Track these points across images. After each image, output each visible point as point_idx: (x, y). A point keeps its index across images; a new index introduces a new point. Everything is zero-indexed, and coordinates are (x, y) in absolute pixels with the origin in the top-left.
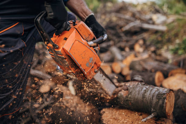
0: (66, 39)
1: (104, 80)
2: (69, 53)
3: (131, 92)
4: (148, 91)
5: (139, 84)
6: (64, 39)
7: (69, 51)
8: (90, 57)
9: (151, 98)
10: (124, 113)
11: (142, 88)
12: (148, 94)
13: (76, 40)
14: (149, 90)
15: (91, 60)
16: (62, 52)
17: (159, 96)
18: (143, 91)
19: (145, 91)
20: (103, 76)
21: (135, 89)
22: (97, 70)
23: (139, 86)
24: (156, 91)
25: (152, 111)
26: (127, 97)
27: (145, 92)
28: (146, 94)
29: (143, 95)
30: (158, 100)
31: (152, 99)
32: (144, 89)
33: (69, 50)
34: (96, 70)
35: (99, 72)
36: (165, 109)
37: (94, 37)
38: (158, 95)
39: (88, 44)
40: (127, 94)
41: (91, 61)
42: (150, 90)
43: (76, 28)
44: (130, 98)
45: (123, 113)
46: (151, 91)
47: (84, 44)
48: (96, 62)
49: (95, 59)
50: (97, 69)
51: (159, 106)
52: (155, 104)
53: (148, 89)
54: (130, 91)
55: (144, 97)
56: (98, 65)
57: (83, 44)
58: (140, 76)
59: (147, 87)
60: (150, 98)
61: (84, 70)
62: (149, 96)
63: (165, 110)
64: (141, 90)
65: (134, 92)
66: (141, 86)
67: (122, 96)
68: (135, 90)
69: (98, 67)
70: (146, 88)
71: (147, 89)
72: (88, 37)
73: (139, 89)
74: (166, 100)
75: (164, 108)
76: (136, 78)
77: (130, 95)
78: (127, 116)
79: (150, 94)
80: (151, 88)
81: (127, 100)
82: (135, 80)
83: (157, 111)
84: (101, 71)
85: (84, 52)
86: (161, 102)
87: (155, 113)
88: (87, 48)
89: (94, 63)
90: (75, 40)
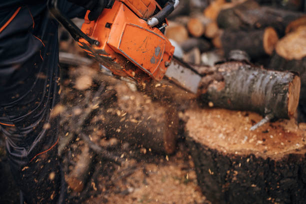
0: (109, 26)
1: (182, 72)
2: (119, 51)
3: (229, 85)
4: (257, 81)
5: (242, 69)
6: (106, 27)
7: (118, 48)
8: (155, 47)
9: (264, 92)
10: (220, 114)
11: (247, 76)
12: (257, 85)
13: (127, 25)
14: (259, 78)
15: (158, 50)
16: (107, 51)
17: (276, 89)
18: (248, 81)
19: (253, 81)
20: (179, 67)
21: (234, 78)
22: (169, 61)
23: (243, 73)
24: (271, 79)
25: (265, 112)
26: (223, 92)
27: (253, 83)
28: (254, 86)
29: (249, 88)
30: (275, 95)
31: (266, 94)
32: (251, 77)
33: (119, 45)
34: (167, 63)
35: (172, 63)
36: (287, 107)
37: (157, 6)
38: (274, 86)
39: (148, 25)
40: (224, 88)
41: (157, 54)
42: (261, 78)
43: (123, 2)
44: (228, 93)
45: (219, 116)
46: (263, 79)
47: (142, 28)
48: (166, 51)
49: (163, 47)
50: (169, 59)
51: (276, 104)
52: (270, 101)
53: (258, 76)
54: (228, 82)
55: (251, 90)
56: (170, 54)
57: (139, 28)
58: (241, 52)
59: (256, 73)
60: (261, 92)
61: (149, 70)
62: (260, 90)
63: (287, 110)
64: (246, 79)
65: (234, 84)
66: (246, 72)
67: (214, 91)
68: (235, 80)
69: (170, 57)
70: (253, 74)
71: (256, 76)
72: (147, 10)
73: (243, 78)
74: (288, 94)
75: (285, 106)
76: (235, 57)
77: (228, 89)
78: (225, 120)
79: (261, 86)
80: (263, 75)
81: (224, 97)
82: (232, 61)
83: (274, 112)
84: (175, 61)
85: (144, 41)
86: (279, 97)
87: (270, 115)
89: (163, 53)
90: (125, 25)
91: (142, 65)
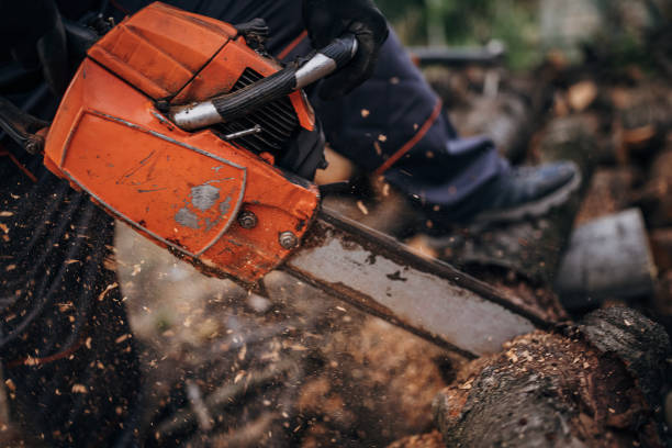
1: (395, 277)
7: (59, 166)
8: (191, 185)
13: (84, 114)
20: (372, 260)
22: (299, 234)
33: (61, 159)
35: (335, 242)
47: (133, 128)
50: (298, 228)
56: (298, 215)
69: (302, 222)
84: (346, 239)
88: (157, 145)
89: (236, 207)
91: (142, 223)
